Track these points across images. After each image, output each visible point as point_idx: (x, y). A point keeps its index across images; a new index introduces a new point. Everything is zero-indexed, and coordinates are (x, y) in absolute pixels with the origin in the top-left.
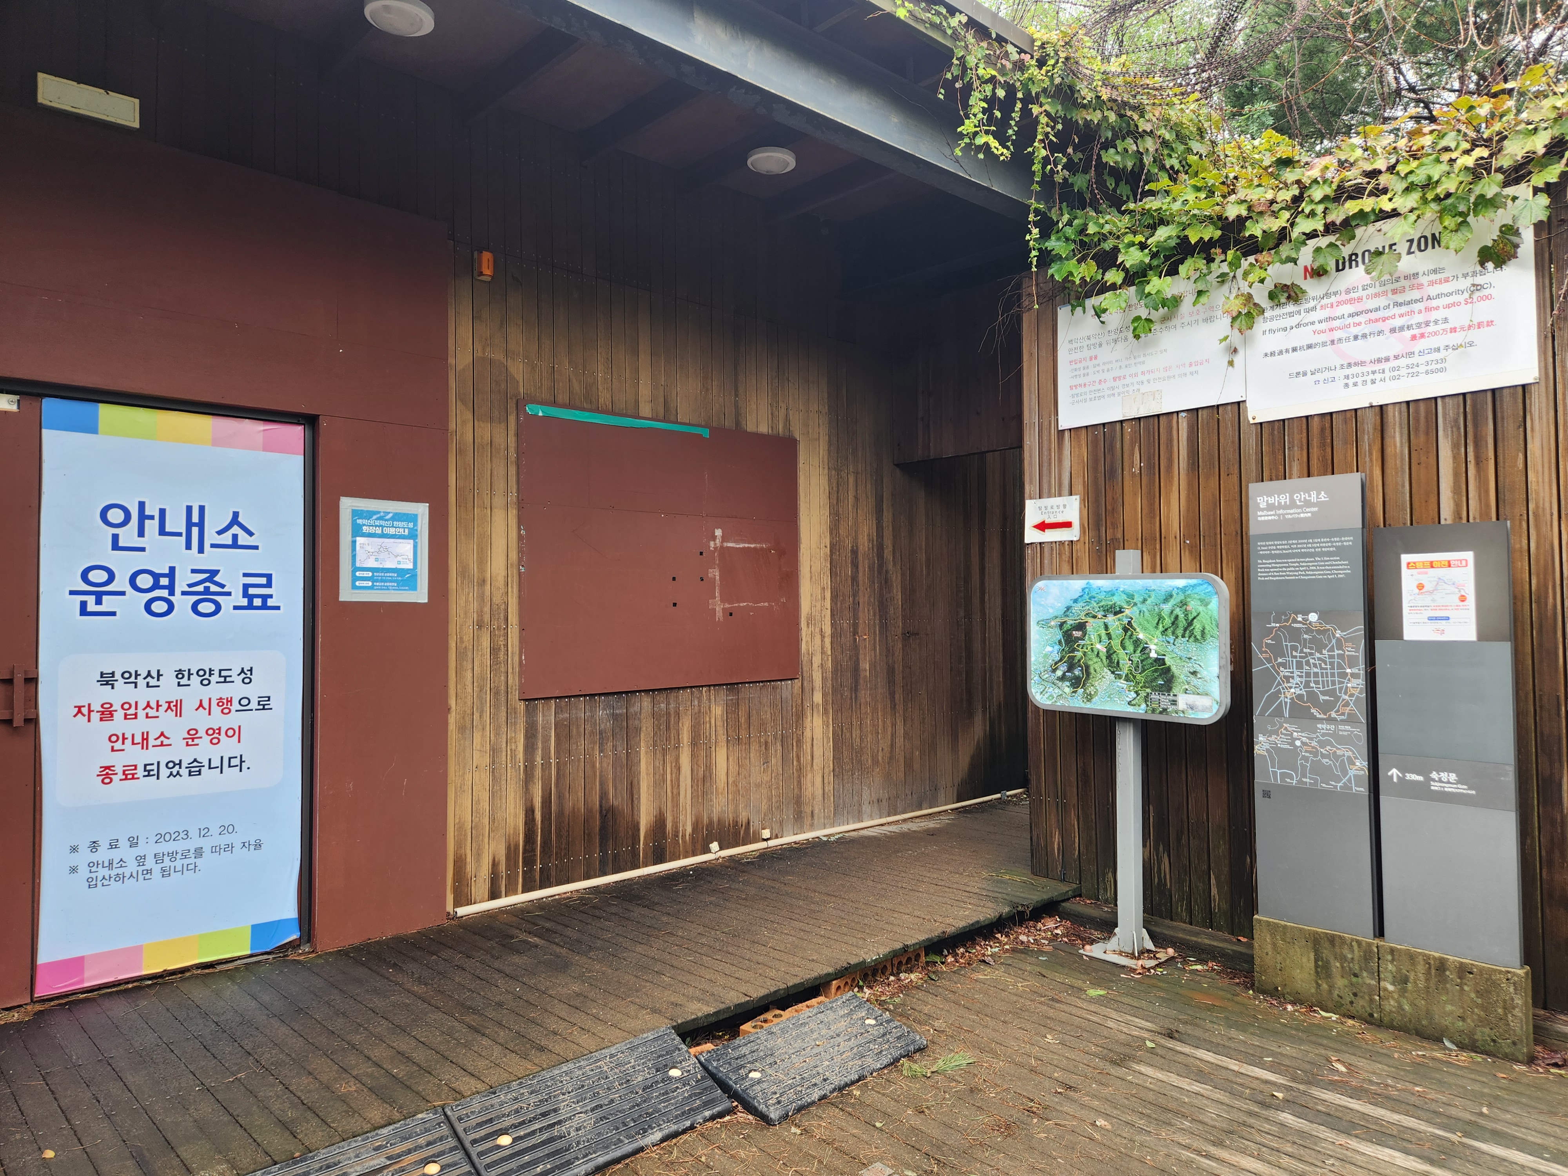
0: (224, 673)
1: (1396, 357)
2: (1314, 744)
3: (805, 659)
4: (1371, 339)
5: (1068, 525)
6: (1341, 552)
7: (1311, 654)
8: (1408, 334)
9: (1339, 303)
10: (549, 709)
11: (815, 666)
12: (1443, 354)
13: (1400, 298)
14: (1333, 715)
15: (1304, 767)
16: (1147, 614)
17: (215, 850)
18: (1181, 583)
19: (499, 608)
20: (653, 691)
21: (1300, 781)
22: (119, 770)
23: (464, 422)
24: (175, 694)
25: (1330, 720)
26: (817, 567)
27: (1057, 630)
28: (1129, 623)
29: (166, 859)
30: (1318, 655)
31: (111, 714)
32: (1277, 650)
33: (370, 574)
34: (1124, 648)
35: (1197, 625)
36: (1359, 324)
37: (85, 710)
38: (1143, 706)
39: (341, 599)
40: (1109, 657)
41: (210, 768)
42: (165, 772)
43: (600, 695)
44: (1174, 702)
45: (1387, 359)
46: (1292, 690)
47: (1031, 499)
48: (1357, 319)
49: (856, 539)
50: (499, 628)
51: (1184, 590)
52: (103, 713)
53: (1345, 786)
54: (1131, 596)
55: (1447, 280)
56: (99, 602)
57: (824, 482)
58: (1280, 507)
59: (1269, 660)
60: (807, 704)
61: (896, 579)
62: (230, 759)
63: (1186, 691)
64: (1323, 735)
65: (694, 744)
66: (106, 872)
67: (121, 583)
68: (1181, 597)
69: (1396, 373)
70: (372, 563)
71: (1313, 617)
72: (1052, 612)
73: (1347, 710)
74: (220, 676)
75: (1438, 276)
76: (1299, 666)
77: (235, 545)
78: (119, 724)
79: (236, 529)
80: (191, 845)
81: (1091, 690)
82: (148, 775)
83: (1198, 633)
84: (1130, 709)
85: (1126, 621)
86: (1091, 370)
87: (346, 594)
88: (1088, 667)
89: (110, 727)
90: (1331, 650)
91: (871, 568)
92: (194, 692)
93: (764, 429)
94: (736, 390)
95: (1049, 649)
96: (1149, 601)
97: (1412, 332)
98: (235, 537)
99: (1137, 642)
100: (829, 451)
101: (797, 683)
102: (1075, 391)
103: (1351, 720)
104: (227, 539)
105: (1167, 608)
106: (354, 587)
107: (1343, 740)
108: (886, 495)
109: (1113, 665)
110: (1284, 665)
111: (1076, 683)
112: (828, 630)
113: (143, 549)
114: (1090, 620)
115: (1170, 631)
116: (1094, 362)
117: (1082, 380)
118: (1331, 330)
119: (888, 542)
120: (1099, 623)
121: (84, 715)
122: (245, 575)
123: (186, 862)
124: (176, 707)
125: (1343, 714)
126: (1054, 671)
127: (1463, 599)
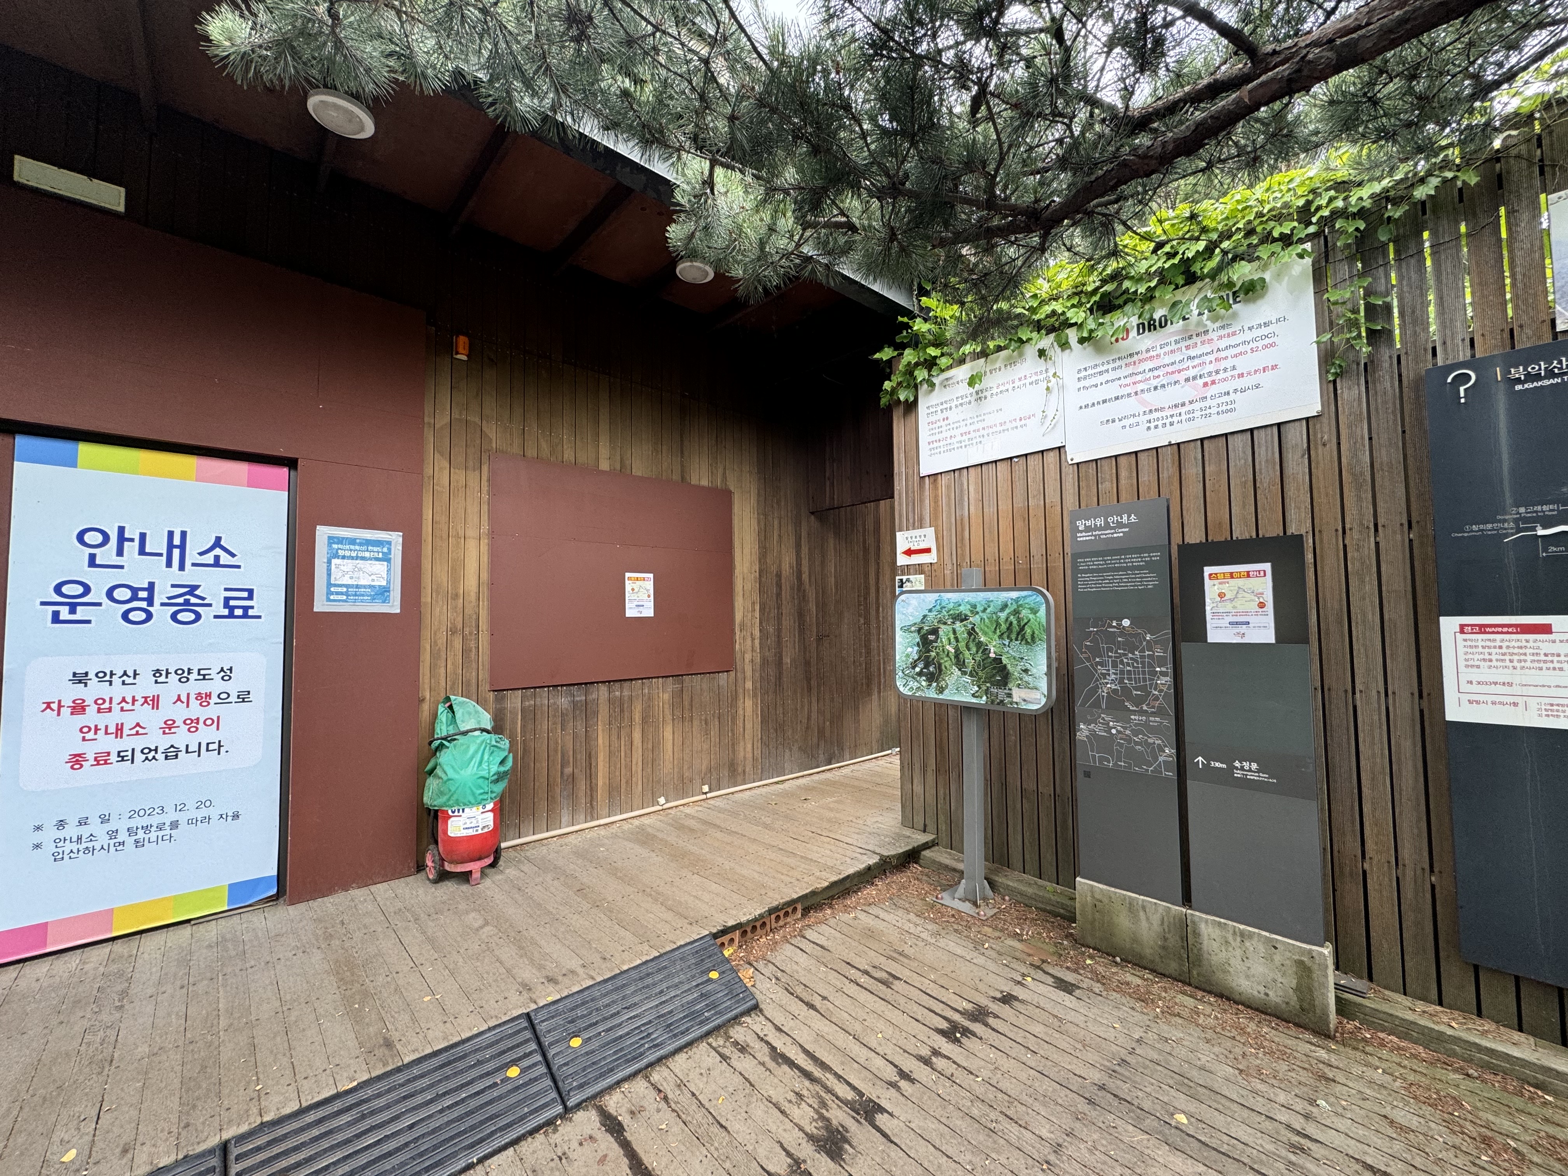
0: (202, 672)
1: (1191, 402)
2: (1128, 732)
3: (738, 656)
4: (1169, 389)
5: (928, 551)
6: (1150, 566)
7: (1125, 655)
8: (1200, 382)
9: (1140, 361)
10: (516, 697)
11: (747, 661)
12: (1232, 396)
13: (1192, 352)
14: (1145, 708)
15: (1119, 752)
16: (987, 620)
17: (190, 822)
18: (1014, 595)
19: (470, 617)
20: (609, 682)
21: (1115, 764)
22: (91, 757)
23: (441, 469)
24: (152, 690)
25: (1142, 712)
26: (748, 587)
27: (916, 634)
28: (973, 629)
29: (140, 832)
30: (1130, 655)
31: (83, 709)
32: (1096, 651)
33: (345, 589)
34: (969, 650)
35: (1028, 630)
36: (1158, 377)
37: (55, 706)
38: (984, 698)
39: (315, 610)
40: (957, 656)
41: (187, 752)
42: (139, 757)
43: (562, 686)
44: (1010, 695)
45: (1183, 405)
46: (1109, 685)
47: (900, 530)
48: (1156, 373)
49: (780, 565)
50: (471, 633)
51: (1017, 600)
52: (74, 708)
53: (1157, 770)
54: (974, 606)
55: (1234, 334)
56: (73, 611)
57: (754, 523)
58: (1096, 528)
59: (1088, 659)
60: (741, 691)
61: (811, 595)
62: (208, 744)
63: (1019, 686)
64: (1136, 725)
65: (644, 720)
66: (74, 847)
67: (98, 594)
68: (1015, 606)
69: (1191, 416)
70: (346, 581)
71: (1126, 623)
72: (912, 620)
73: (1157, 704)
74: (199, 674)
75: (1226, 332)
76: (1115, 665)
77: (217, 563)
78: (91, 717)
79: (218, 551)
80: (167, 819)
81: (943, 683)
82: (123, 760)
83: (1028, 637)
84: (974, 700)
85: (970, 626)
86: (943, 429)
87: (320, 605)
88: (940, 665)
89: (80, 720)
90: (1143, 651)
91: (792, 588)
92: (172, 687)
93: (704, 483)
94: (682, 453)
95: (910, 650)
96: (988, 611)
97: (1204, 380)
98: (217, 558)
99: (979, 645)
100: (758, 501)
101: (732, 674)
102: (932, 446)
103: (1160, 712)
104: (209, 558)
105: (1003, 615)
106: (329, 600)
107: (1154, 731)
108: (804, 534)
109: (960, 664)
110: (1101, 664)
111: (932, 678)
112: (757, 633)
113: (122, 567)
114: (942, 626)
115: (1005, 636)
116: (946, 422)
117: (937, 437)
118: (1134, 383)
119: (805, 569)
120: (949, 628)
121: (53, 710)
122: (226, 590)
123: (160, 833)
124: (154, 702)
125: (1153, 707)
126: (914, 668)
127: (1262, 605)
